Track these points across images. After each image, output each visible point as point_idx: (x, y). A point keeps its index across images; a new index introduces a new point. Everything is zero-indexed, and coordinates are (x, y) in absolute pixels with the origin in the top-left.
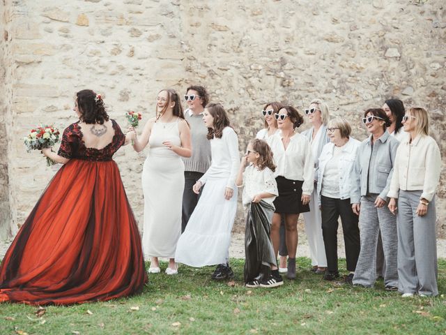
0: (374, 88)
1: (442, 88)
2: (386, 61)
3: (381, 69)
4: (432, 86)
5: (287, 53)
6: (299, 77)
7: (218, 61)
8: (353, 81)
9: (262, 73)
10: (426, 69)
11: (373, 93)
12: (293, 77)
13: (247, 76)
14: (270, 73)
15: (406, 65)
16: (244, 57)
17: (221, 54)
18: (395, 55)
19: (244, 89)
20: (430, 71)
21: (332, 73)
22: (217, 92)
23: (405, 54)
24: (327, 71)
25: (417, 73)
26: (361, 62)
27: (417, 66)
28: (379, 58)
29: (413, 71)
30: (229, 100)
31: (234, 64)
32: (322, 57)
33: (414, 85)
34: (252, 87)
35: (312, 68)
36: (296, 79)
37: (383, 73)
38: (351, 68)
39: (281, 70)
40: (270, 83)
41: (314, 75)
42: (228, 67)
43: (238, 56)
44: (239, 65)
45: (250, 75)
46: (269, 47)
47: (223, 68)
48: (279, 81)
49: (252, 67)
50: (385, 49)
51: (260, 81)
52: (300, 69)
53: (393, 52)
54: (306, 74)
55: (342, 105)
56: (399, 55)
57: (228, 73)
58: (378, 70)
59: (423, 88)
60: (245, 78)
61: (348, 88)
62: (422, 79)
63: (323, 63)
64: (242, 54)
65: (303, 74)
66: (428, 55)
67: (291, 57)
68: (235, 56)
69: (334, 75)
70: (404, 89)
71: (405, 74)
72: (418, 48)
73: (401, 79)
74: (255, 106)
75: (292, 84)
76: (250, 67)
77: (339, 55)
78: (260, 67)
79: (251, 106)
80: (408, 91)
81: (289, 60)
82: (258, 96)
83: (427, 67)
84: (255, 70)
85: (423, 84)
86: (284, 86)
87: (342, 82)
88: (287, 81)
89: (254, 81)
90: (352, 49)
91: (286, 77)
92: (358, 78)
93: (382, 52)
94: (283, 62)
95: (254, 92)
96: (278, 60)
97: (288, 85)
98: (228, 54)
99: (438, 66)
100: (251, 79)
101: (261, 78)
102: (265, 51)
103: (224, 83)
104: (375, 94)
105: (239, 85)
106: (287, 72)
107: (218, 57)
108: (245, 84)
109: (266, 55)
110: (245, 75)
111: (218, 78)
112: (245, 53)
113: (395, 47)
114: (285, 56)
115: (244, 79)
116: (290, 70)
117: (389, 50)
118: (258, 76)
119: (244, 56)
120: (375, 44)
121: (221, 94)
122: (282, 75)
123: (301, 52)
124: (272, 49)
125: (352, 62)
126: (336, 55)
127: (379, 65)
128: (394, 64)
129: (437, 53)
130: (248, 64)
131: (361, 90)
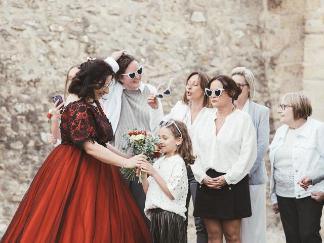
0: (182, 57)
1: (247, 60)
2: (192, 27)
3: (188, 36)
4: (237, 57)
5: (89, 12)
6: (104, 43)
7: (10, 18)
8: (161, 49)
9: (63, 36)
10: (230, 38)
11: (182, 64)
12: (97, 42)
13: (46, 39)
14: (72, 36)
15: (212, 32)
16: (40, 15)
17: (13, 10)
18: (200, 20)
19: (44, 55)
20: (234, 40)
21: (139, 38)
22: (14, 58)
23: (210, 18)
24: (134, 37)
25: (222, 42)
26: (168, 27)
27: (222, 34)
28: (185, 22)
29: (218, 39)
30: (28, 69)
31: (30, 23)
32: (127, 19)
33: (220, 55)
34: (53, 53)
35: (117, 32)
36: (102, 45)
37: (190, 40)
38: (158, 33)
39: (84, 33)
40: (73, 49)
41: (120, 40)
42: (23, 27)
43: (34, 12)
44: (36, 25)
45: (50, 38)
46: (68, 3)
47: (17, 27)
48: (83, 46)
49: (52, 28)
50: (191, 12)
51: (62, 46)
52: (105, 33)
53: (198, 16)
54: (112, 39)
55: (151, 77)
56: (204, 19)
57: (24, 34)
58: (185, 37)
59: (229, 59)
60: (44, 41)
61: (157, 57)
62: (227, 49)
63: (129, 26)
64: (38, 10)
65: (108, 38)
66: (232, 22)
67: (93, 17)
68: (29, 13)
69: (140, 41)
70: (211, 59)
71: (211, 42)
72: (222, 12)
73: (208, 48)
74: (58, 77)
75: (98, 51)
76: (49, 28)
77: (145, 16)
78: (61, 29)
79: (54, 76)
80: (215, 62)
81: (92, 22)
82: (61, 64)
83: (231, 35)
84: (55, 31)
85: (230, 54)
86: (89, 53)
87: (149, 50)
88: (92, 46)
89: (55, 45)
90: (158, 10)
91: (92, 43)
92: (167, 46)
93: (188, 16)
94: (86, 24)
95: (56, 59)
96: (80, 20)
97: (93, 52)
98: (21, 10)
99: (241, 34)
100: (51, 43)
101: (63, 42)
102: (64, 8)
103: (20, 48)
104: (184, 64)
105: (38, 50)
106: (92, 36)
107: (11, 14)
108: (44, 49)
109: (65, 13)
110: (44, 38)
111: (13, 41)
112: (41, 9)
113: (200, 10)
114: (87, 15)
115: (43, 43)
116: (95, 33)
117: (195, 13)
118: (59, 40)
119: (41, 13)
120: (180, 6)
121: (18, 61)
122: (85, 38)
123: (104, 12)
124: (72, 6)
125: (158, 27)
126: (142, 17)
128: (201, 31)
129: (240, 19)
130: (46, 24)
131: (171, 60)
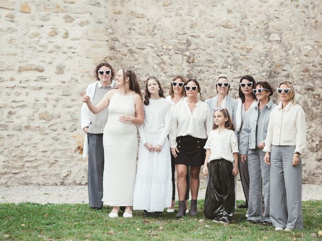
0: (260, 65)
1: (313, 66)
2: (270, 44)
3: (266, 50)
4: (305, 64)
5: (192, 36)
6: (201, 56)
7: (136, 42)
8: (244, 59)
9: (172, 52)
10: (300, 51)
11: (259, 69)
12: (196, 55)
13: (160, 54)
14: (178, 52)
15: (285, 47)
17: (138, 36)
18: (276, 39)
19: (157, 64)
20: (304, 52)
21: (228, 52)
22: (136, 67)
23: (284, 38)
24: (224, 51)
25: (294, 54)
26: (250, 44)
27: (294, 48)
28: (264, 41)
29: (290, 52)
30: (145, 73)
31: (150, 44)
32: (219, 40)
33: (291, 62)
34: (164, 63)
35: (212, 48)
36: (199, 57)
37: (268, 53)
38: (242, 48)
39: (187, 50)
40: (178, 60)
41: (213, 54)
42: (145, 47)
43: (153, 38)
44: (153, 45)
45: (162, 53)
46: (177, 31)
47: (140, 47)
48: (185, 58)
49: (164, 47)
50: (269, 34)
51: (170, 58)
52: (202, 49)
53: (275, 37)
54: (207, 53)
55: (235, 78)
56: (279, 39)
57: (144, 52)
58: (264, 51)
59: (299, 65)
60: (158, 55)
61: (240, 65)
62: (297, 58)
63: (221, 44)
64: (155, 36)
65: (204, 53)
66: (302, 40)
67: (195, 39)
68: (150, 38)
69: (229, 54)
70: (283, 66)
71: (284, 54)
72: (294, 34)
73: (282, 58)
74: (166, 78)
75: (196, 61)
77: (233, 38)
78: (170, 47)
79: (163, 78)
80: (286, 67)
81: (194, 42)
82: (169, 70)
83: (301, 49)
84: (166, 49)
85: (299, 62)
86: (189, 63)
87: (235, 59)
88: (192, 58)
89: (165, 58)
90: (243, 33)
91: (192, 56)
92: (248, 57)
93: (267, 37)
94: (188, 43)
95: (165, 67)
96: (184, 42)
97: (193, 62)
98: (144, 37)
99: (309, 48)
100: (163, 56)
101: (171, 56)
102: (174, 34)
103: (141, 60)
104: (261, 69)
105: (153, 61)
106: (192, 51)
107: (137, 39)
108: (158, 60)
109: (174, 37)
110: (158, 54)
111: (137, 56)
112: (158, 35)
113: (277, 33)
114: (190, 38)
115: (157, 57)
116: (195, 49)
117: (272, 35)
118: (168, 54)
119: (157, 38)
120: (260, 30)
121: (139, 69)
122: (188, 53)
123: (203, 36)
124: (180, 33)
125: (243, 44)
126: (231, 39)
127: (264, 47)
128: (276, 46)
129: (309, 38)
130: (161, 45)
131: (250, 67)
